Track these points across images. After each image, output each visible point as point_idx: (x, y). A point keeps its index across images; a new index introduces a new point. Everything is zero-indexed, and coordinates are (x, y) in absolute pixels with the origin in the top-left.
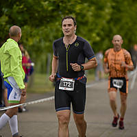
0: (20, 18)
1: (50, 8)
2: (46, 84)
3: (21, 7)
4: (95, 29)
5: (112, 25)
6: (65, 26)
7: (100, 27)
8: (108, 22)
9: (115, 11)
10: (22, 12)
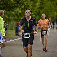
0: (1, 7)
1: (14, 3)
2: (13, 34)
3: (2, 2)
4: (33, 11)
5: (40, 9)
6: (27, 12)
7: (35, 10)
8: (38, 8)
9: (41, 4)
10: (3, 4)
